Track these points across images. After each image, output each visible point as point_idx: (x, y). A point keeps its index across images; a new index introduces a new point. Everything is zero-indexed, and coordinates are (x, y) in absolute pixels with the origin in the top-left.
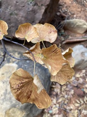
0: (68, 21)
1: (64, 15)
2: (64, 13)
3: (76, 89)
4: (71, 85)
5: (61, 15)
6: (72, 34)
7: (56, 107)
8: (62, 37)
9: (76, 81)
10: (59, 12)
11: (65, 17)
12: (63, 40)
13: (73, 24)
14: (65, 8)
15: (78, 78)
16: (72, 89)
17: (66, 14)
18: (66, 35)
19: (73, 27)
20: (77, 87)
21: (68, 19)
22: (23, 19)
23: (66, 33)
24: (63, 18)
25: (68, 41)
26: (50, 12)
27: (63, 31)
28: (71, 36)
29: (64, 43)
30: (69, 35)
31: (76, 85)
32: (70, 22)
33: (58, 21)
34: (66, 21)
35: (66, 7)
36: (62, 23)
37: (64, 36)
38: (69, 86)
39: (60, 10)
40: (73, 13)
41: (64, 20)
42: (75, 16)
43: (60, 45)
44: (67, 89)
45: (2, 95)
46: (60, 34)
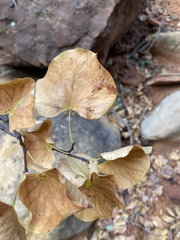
0: (162, 34)
1: (155, 21)
2: (155, 16)
3: (167, 184)
4: (157, 176)
5: (147, 20)
6: (170, 65)
7: (123, 219)
8: (146, 71)
9: (170, 168)
10: (145, 13)
11: (157, 26)
12: (148, 76)
13: (174, 42)
14: (158, 6)
15: (174, 161)
16: (160, 183)
17: (160, 20)
18: (156, 67)
19: (173, 50)
20: (171, 180)
21: (163, 31)
22: (64, 26)
23: (156, 62)
24: (151, 27)
25: (158, 79)
26: (124, 13)
27: (149, 57)
28: (167, 69)
29: (149, 83)
30: (162, 67)
31: (169, 177)
32: (168, 38)
33: (140, 35)
34: (159, 35)
35: (161, 4)
36: (149, 38)
37: (152, 69)
38: (152, 177)
39: (147, 10)
40: (175, 17)
41: (154, 32)
42: (179, 24)
43: (141, 87)
44: (149, 184)
45: (9, 187)
46: (143, 62)
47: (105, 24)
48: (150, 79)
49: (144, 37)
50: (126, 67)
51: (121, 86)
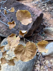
0: (47, 28)
2: (45, 24)
4: (47, 67)
5: (43, 25)
6: (49, 35)
8: (43, 37)
9: (50, 64)
10: (43, 23)
11: (46, 26)
13: (50, 30)
14: (46, 21)
15: (51, 62)
16: (47, 69)
17: (46, 25)
18: (46, 36)
19: (50, 32)
20: (50, 68)
21: (47, 27)
24: (44, 26)
27: (44, 34)
28: (49, 37)
31: (50, 67)
32: (48, 29)
34: (46, 28)
35: (47, 21)
38: (45, 67)
39: (43, 22)
40: (50, 24)
41: (45, 27)
42: (51, 26)
44: (44, 69)
46: (42, 35)
47: (31, 27)
48: (44, 39)
49: (43, 29)
50: (38, 36)
51: (37, 41)
